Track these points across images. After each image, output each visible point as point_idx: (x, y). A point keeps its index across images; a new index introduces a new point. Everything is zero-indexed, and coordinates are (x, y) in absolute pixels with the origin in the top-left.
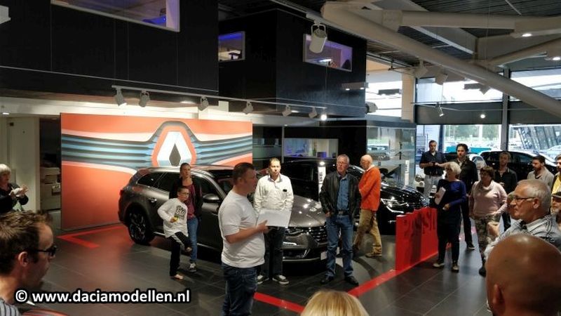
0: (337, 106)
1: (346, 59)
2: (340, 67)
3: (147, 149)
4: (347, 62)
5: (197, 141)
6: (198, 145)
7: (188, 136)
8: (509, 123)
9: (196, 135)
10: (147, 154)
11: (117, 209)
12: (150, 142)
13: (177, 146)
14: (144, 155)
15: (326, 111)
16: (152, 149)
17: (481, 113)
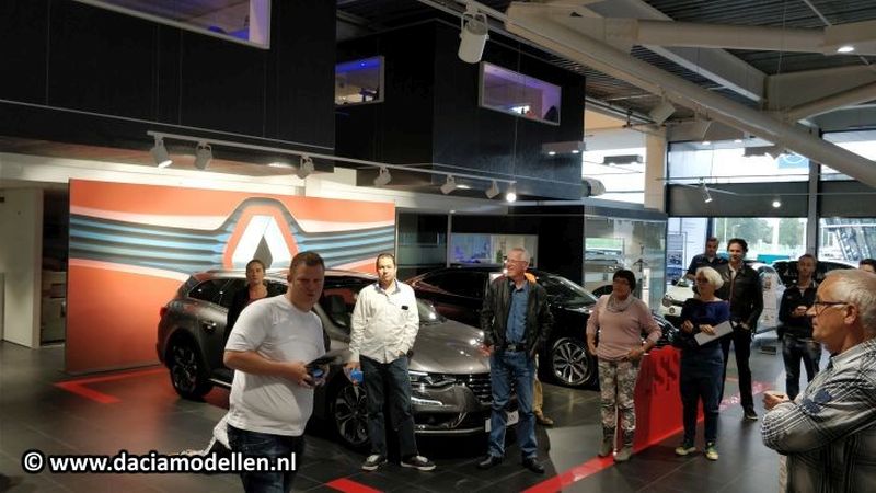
0: (535, 181)
1: (551, 105)
2: (541, 118)
3: (215, 242)
4: (553, 109)
5: (301, 232)
6: (302, 239)
7: (286, 223)
8: (819, 214)
9: (298, 222)
10: (216, 251)
11: (155, 339)
12: (221, 231)
13: (267, 239)
14: (211, 253)
15: (517, 187)
16: (224, 243)
17: (773, 199)
